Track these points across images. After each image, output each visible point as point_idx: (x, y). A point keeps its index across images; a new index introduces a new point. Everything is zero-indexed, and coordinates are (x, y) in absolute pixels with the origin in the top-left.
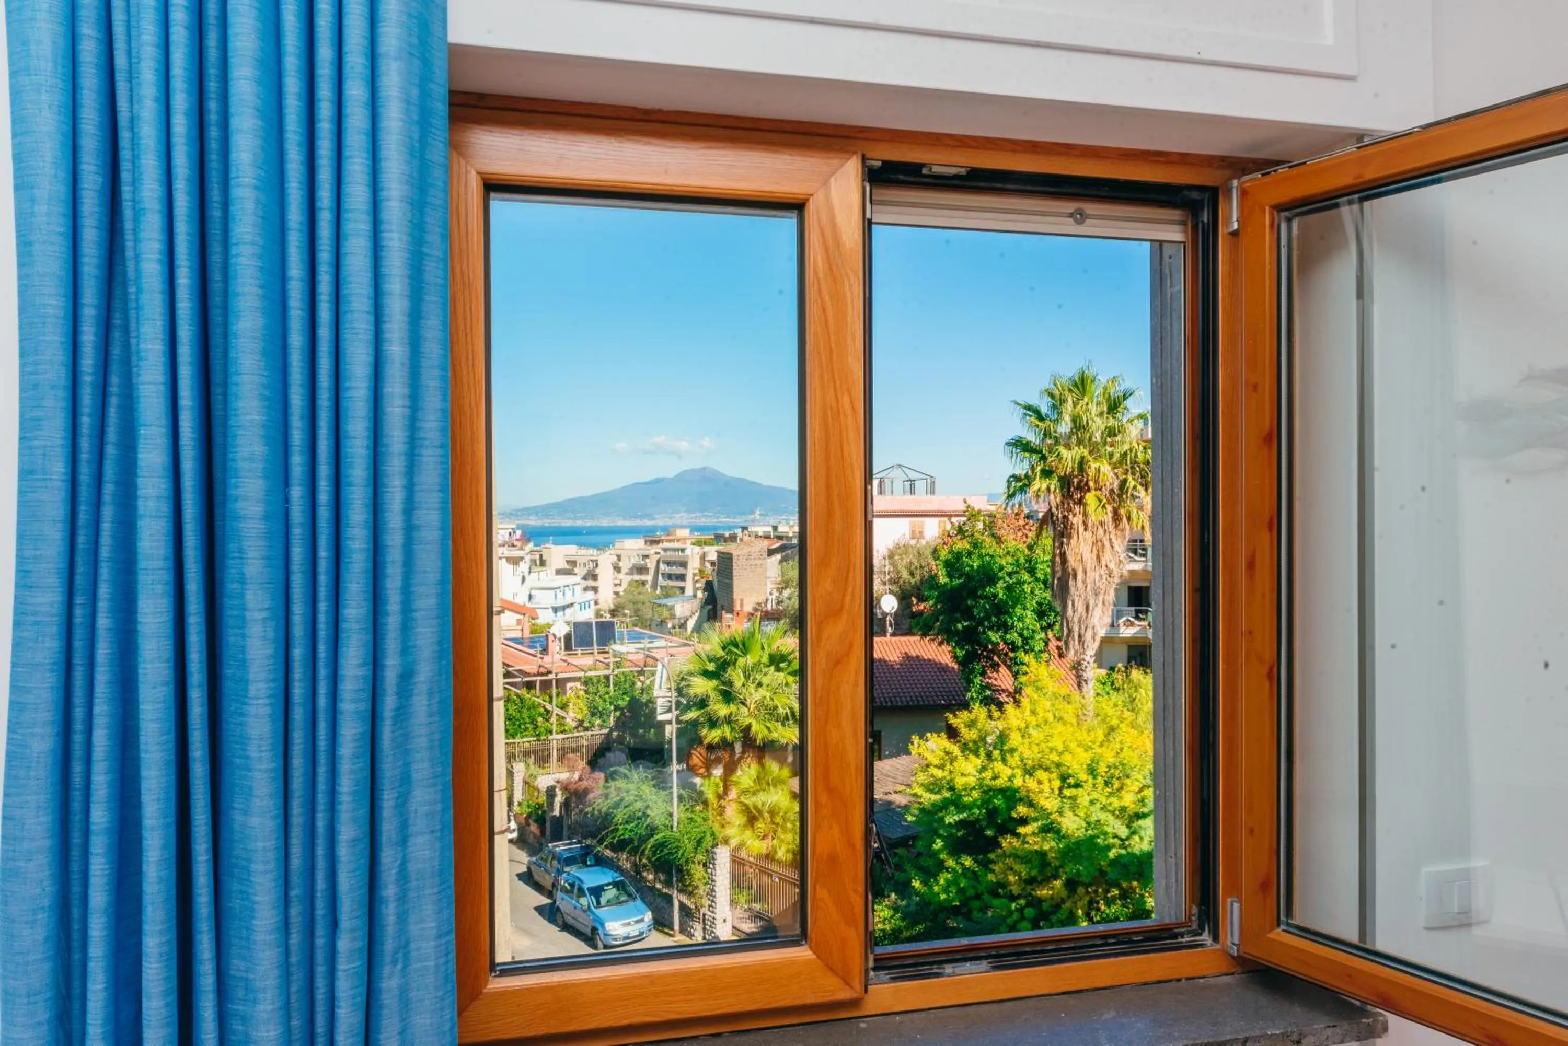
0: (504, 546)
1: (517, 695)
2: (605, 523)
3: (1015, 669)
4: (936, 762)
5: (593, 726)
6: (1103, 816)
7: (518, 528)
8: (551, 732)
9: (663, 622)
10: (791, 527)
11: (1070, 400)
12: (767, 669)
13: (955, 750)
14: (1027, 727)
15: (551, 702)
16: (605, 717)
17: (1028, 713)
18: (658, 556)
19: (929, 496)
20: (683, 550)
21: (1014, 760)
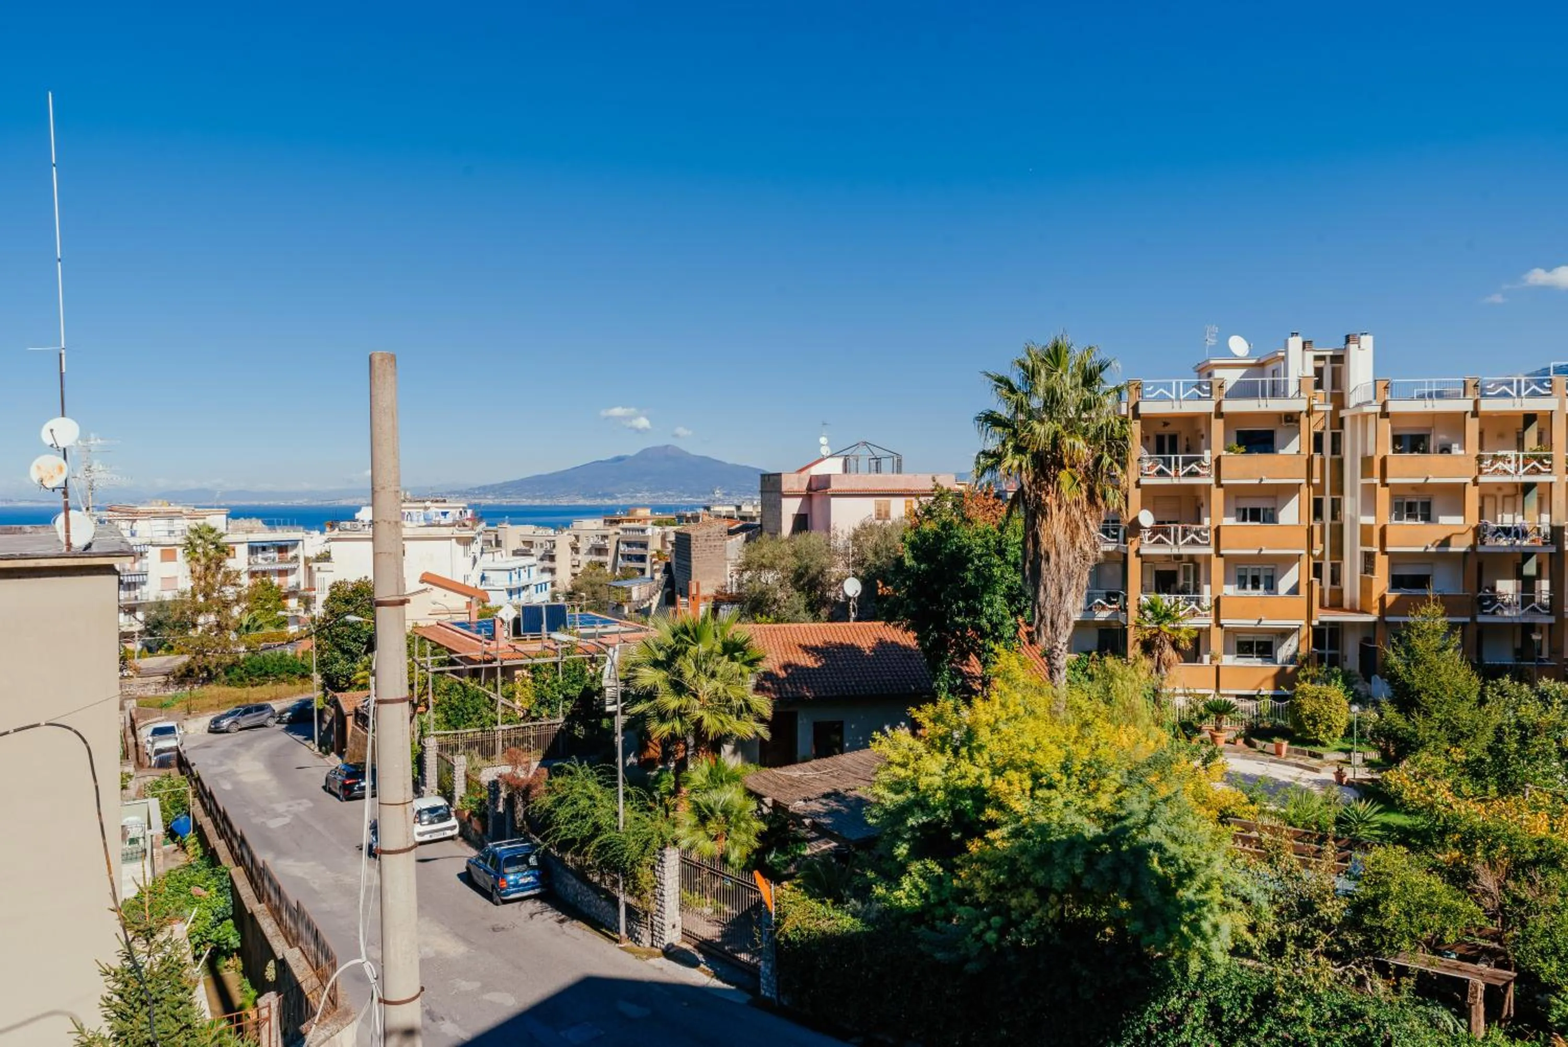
0: (454, 525)
1: (460, 683)
2: (564, 502)
3: (983, 657)
4: (899, 759)
5: (541, 716)
6: (1078, 820)
7: (470, 506)
8: (496, 723)
9: (619, 606)
10: (754, 506)
11: (1043, 372)
12: (719, 659)
13: (920, 746)
14: (996, 721)
15: (496, 691)
16: (554, 707)
17: (997, 706)
18: (617, 537)
19: (895, 475)
20: (643, 531)
21: (982, 759)
